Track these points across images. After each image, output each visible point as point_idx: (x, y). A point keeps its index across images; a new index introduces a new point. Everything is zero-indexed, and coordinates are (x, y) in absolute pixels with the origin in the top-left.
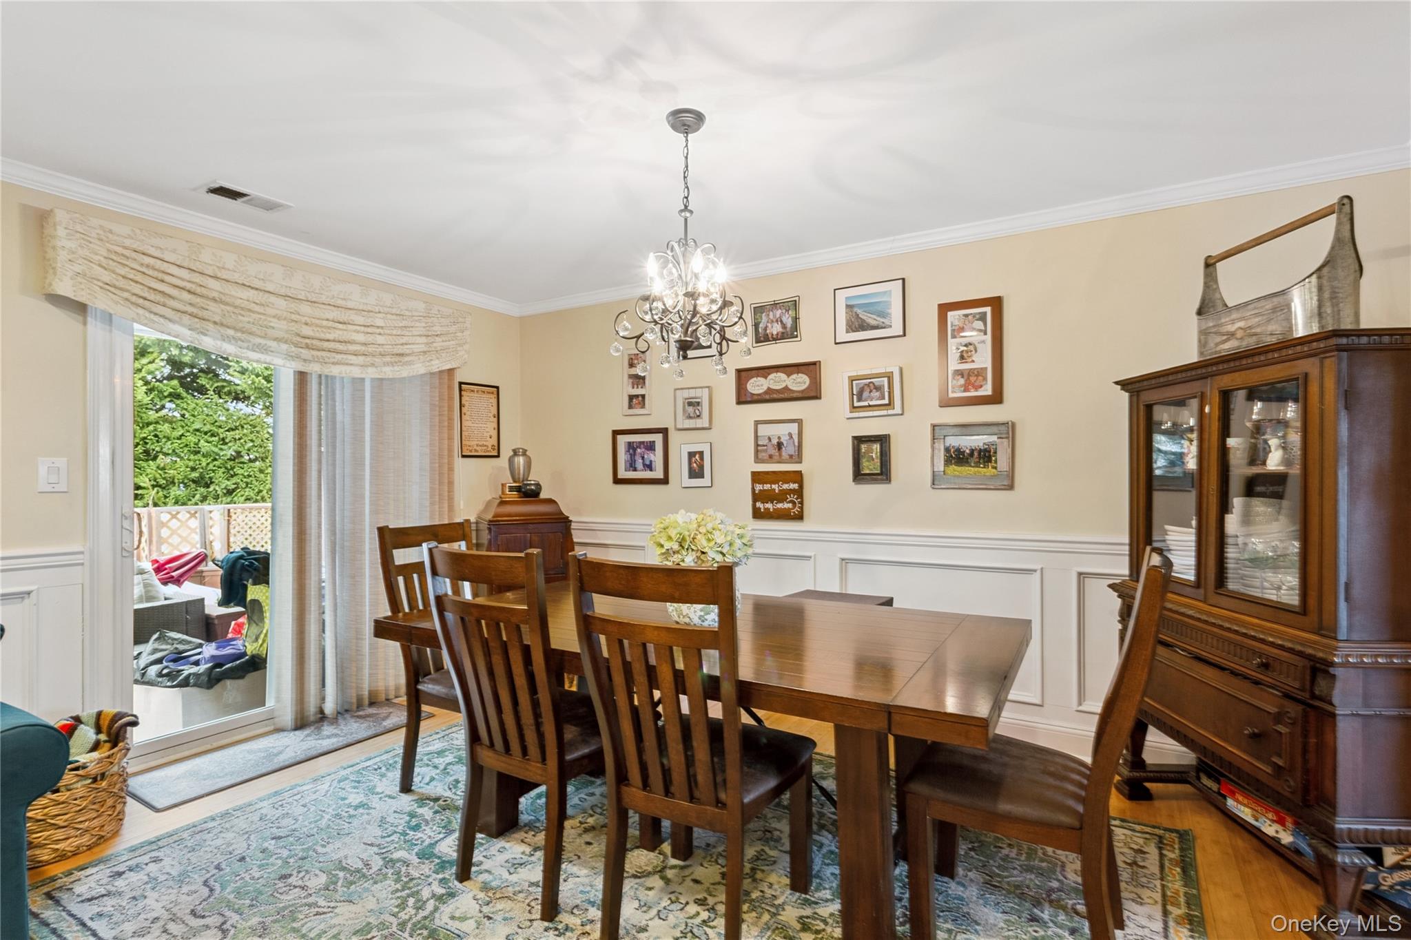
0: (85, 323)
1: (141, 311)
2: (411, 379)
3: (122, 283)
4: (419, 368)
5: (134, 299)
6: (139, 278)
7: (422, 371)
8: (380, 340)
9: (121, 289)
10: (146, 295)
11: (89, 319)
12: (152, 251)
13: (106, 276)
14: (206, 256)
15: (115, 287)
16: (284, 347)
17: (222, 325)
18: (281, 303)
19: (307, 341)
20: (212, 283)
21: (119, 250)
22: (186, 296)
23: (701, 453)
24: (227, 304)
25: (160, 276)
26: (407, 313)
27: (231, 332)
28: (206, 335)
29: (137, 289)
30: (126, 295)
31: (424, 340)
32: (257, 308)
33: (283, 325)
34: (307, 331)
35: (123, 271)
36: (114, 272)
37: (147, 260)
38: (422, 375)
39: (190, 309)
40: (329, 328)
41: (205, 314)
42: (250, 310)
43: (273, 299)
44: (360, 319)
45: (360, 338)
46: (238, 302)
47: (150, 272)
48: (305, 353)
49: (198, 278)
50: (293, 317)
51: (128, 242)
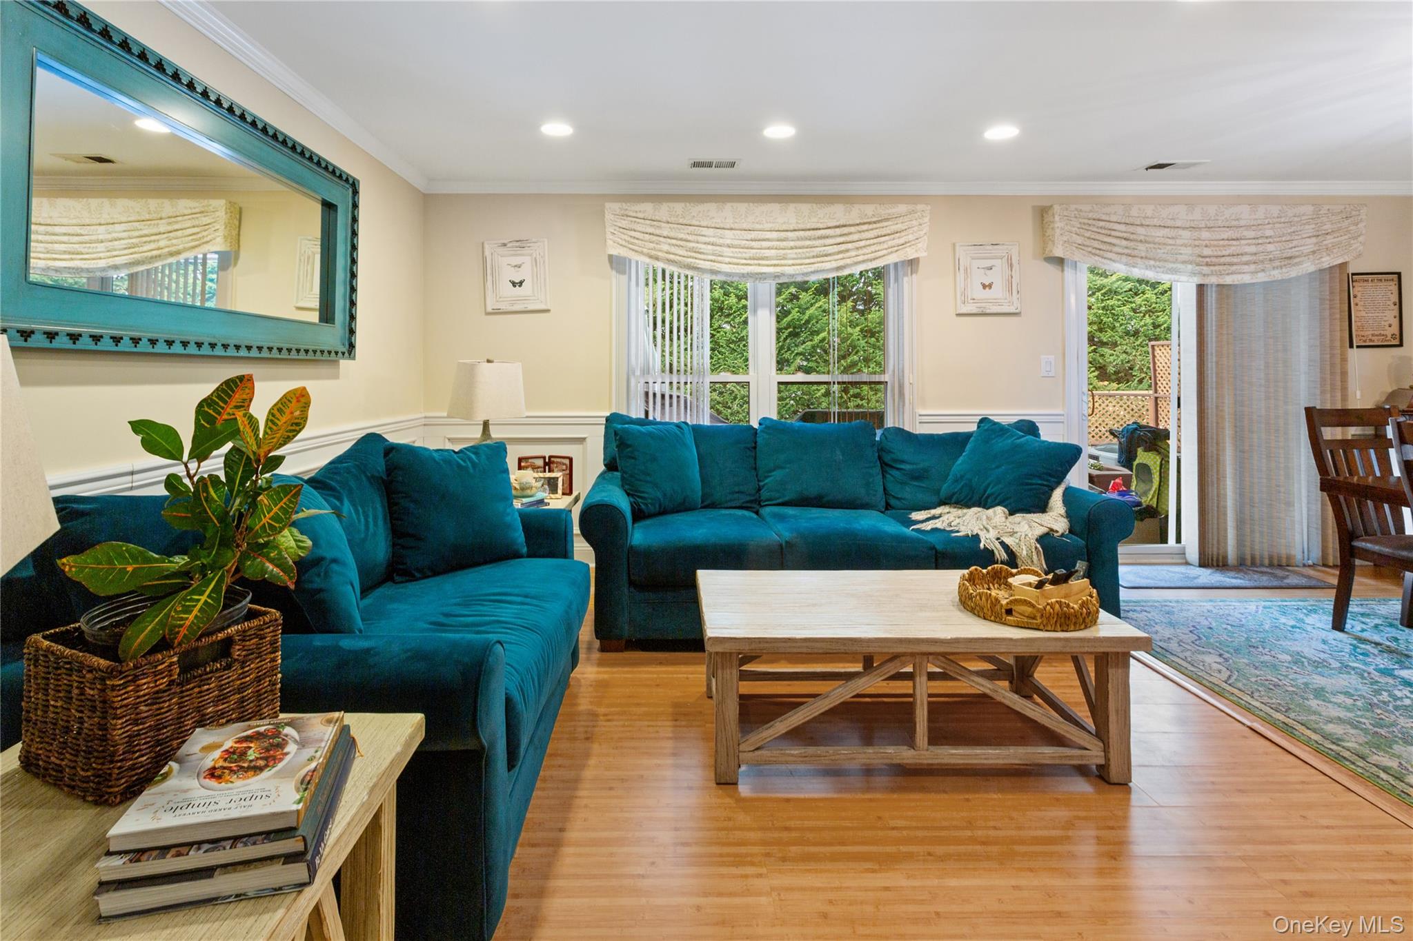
0: (1063, 272)
1: (1097, 258)
2: (1298, 278)
3: (1088, 242)
4: (1309, 267)
5: (1094, 251)
6: (1097, 237)
7: (1312, 268)
8: (1270, 247)
9: (1087, 246)
10: (1101, 247)
11: (1066, 268)
12: (1104, 217)
13: (1079, 240)
14: (1134, 212)
15: (1084, 245)
16: (1190, 267)
17: (1146, 258)
18: (1186, 234)
19: (1208, 260)
20: (1140, 230)
21: (1086, 221)
22: (1124, 243)
24: (1149, 243)
25: (1109, 232)
26: (1296, 219)
27: (1152, 262)
28: (1134, 267)
29: (1096, 244)
30: (1090, 249)
31: (1314, 240)
32: (1170, 242)
33: (1189, 251)
34: (1207, 252)
35: (1088, 234)
36: (1083, 236)
37: (1102, 224)
38: (1310, 274)
39: (1126, 251)
40: (1224, 246)
41: (1136, 252)
42: (1164, 244)
43: (1181, 232)
44: (1251, 234)
45: (1253, 249)
46: (1157, 240)
47: (1103, 231)
48: (1206, 269)
49: (1131, 229)
50: (1197, 243)
51: (1090, 215)
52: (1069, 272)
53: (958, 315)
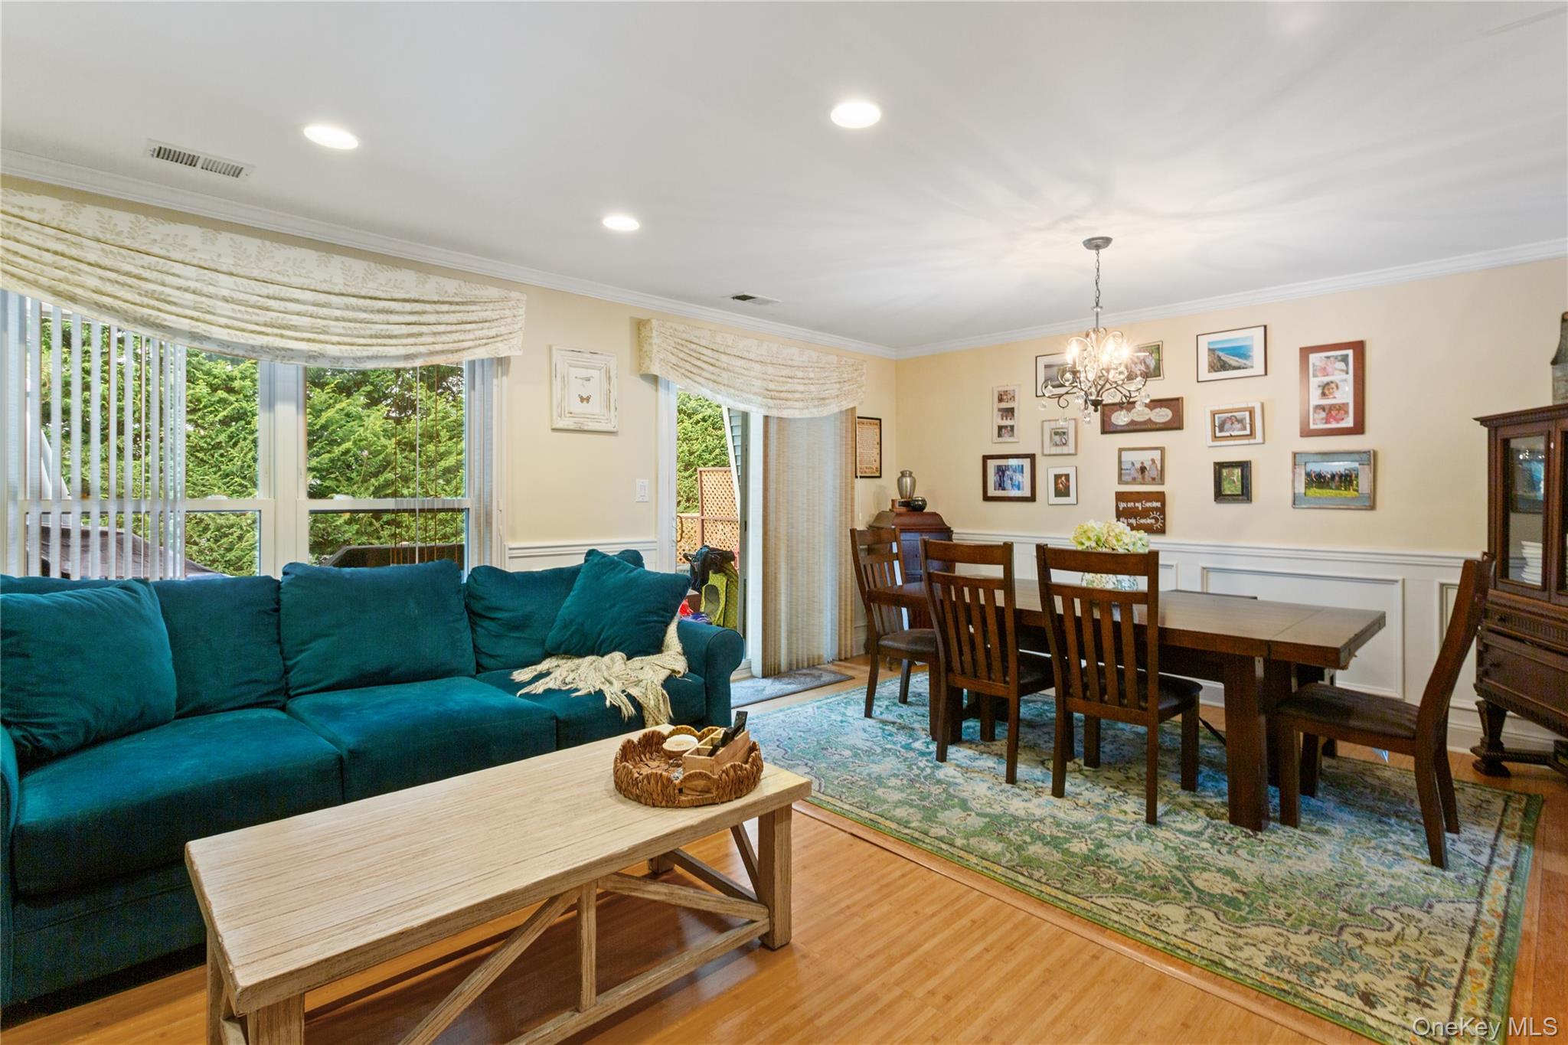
0: (657, 390)
1: (688, 380)
2: (827, 417)
3: (681, 363)
4: (834, 408)
5: (687, 373)
6: (689, 359)
7: (836, 410)
8: (813, 388)
9: (681, 367)
10: (692, 370)
11: (660, 388)
12: (695, 340)
13: (674, 360)
14: (718, 339)
15: (678, 366)
16: (760, 399)
17: (728, 386)
18: (757, 367)
19: (772, 393)
20: (724, 358)
21: (680, 341)
22: (711, 368)
23: (1067, 476)
24: (730, 371)
25: (698, 356)
26: (828, 366)
27: (732, 391)
28: (718, 393)
29: (688, 366)
30: (683, 371)
31: (838, 386)
32: (746, 372)
33: (758, 383)
34: (772, 386)
35: (681, 355)
36: (678, 356)
37: (694, 346)
38: (836, 414)
39: (713, 377)
40: (783, 382)
41: (719, 379)
42: (742, 374)
43: (753, 364)
44: (800, 374)
45: (801, 388)
46: (737, 369)
47: (694, 354)
48: (771, 402)
49: (716, 355)
50: (765, 377)
51: (684, 336)
52: (662, 391)
53: (554, 430)
